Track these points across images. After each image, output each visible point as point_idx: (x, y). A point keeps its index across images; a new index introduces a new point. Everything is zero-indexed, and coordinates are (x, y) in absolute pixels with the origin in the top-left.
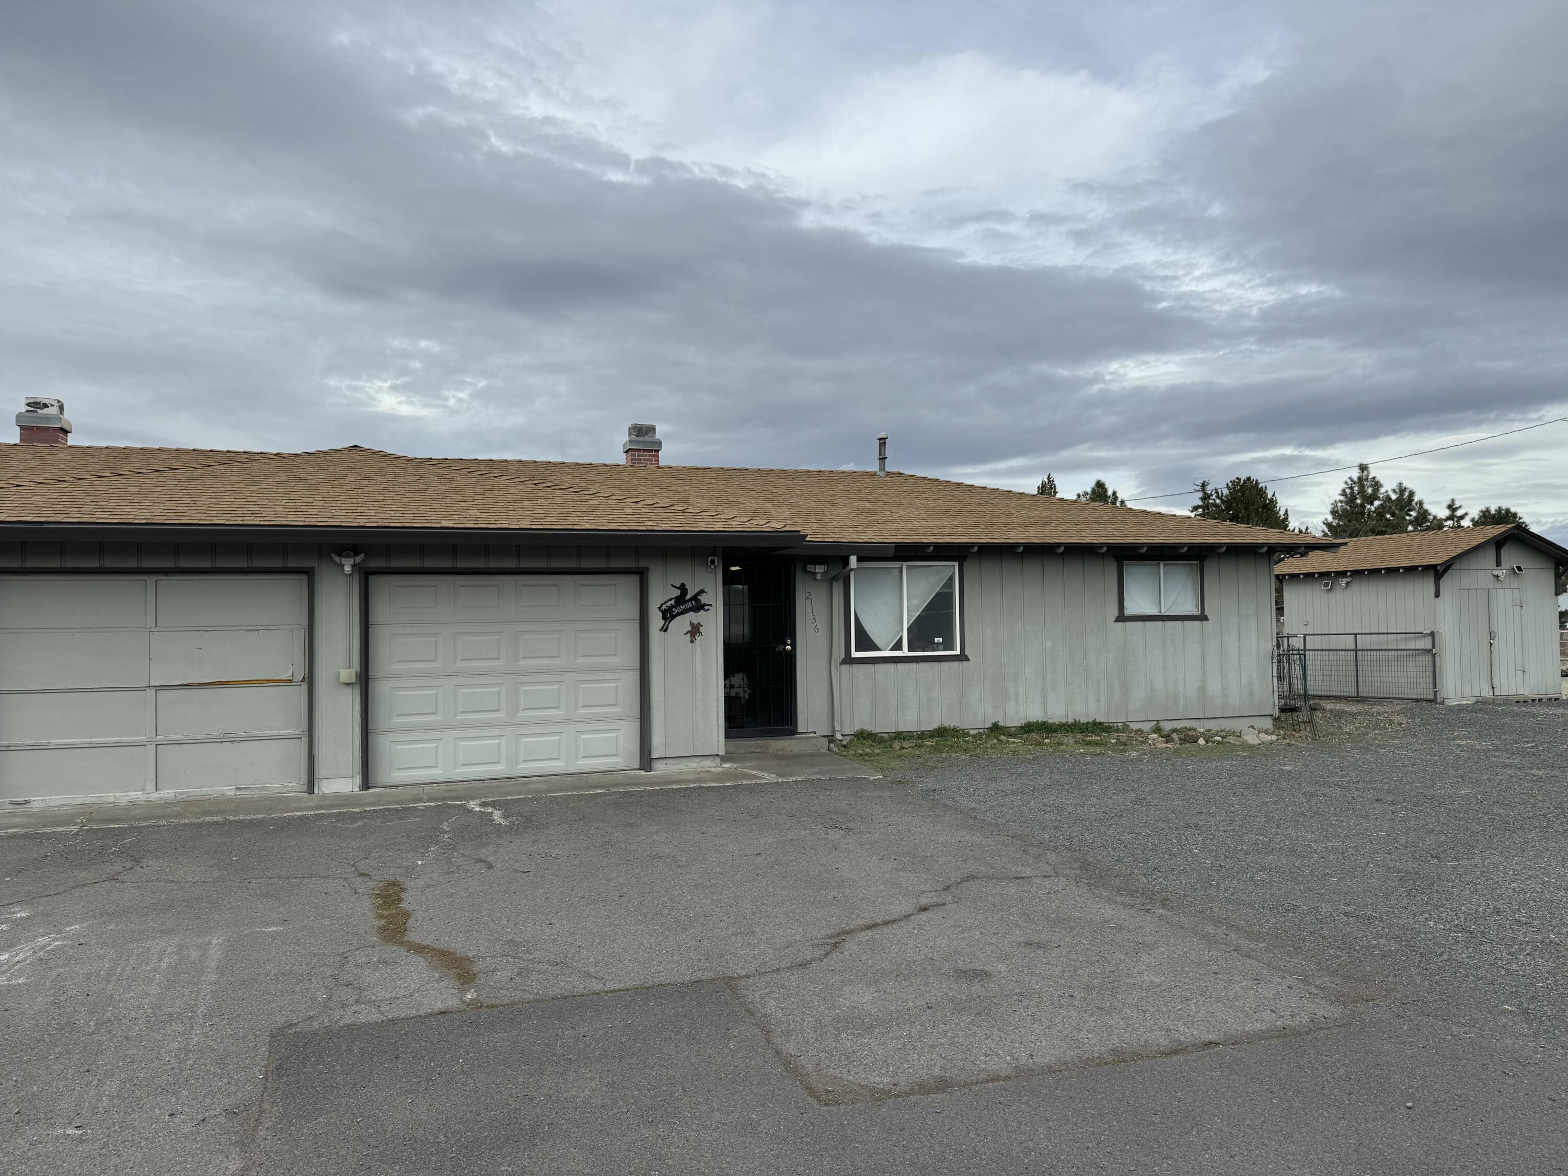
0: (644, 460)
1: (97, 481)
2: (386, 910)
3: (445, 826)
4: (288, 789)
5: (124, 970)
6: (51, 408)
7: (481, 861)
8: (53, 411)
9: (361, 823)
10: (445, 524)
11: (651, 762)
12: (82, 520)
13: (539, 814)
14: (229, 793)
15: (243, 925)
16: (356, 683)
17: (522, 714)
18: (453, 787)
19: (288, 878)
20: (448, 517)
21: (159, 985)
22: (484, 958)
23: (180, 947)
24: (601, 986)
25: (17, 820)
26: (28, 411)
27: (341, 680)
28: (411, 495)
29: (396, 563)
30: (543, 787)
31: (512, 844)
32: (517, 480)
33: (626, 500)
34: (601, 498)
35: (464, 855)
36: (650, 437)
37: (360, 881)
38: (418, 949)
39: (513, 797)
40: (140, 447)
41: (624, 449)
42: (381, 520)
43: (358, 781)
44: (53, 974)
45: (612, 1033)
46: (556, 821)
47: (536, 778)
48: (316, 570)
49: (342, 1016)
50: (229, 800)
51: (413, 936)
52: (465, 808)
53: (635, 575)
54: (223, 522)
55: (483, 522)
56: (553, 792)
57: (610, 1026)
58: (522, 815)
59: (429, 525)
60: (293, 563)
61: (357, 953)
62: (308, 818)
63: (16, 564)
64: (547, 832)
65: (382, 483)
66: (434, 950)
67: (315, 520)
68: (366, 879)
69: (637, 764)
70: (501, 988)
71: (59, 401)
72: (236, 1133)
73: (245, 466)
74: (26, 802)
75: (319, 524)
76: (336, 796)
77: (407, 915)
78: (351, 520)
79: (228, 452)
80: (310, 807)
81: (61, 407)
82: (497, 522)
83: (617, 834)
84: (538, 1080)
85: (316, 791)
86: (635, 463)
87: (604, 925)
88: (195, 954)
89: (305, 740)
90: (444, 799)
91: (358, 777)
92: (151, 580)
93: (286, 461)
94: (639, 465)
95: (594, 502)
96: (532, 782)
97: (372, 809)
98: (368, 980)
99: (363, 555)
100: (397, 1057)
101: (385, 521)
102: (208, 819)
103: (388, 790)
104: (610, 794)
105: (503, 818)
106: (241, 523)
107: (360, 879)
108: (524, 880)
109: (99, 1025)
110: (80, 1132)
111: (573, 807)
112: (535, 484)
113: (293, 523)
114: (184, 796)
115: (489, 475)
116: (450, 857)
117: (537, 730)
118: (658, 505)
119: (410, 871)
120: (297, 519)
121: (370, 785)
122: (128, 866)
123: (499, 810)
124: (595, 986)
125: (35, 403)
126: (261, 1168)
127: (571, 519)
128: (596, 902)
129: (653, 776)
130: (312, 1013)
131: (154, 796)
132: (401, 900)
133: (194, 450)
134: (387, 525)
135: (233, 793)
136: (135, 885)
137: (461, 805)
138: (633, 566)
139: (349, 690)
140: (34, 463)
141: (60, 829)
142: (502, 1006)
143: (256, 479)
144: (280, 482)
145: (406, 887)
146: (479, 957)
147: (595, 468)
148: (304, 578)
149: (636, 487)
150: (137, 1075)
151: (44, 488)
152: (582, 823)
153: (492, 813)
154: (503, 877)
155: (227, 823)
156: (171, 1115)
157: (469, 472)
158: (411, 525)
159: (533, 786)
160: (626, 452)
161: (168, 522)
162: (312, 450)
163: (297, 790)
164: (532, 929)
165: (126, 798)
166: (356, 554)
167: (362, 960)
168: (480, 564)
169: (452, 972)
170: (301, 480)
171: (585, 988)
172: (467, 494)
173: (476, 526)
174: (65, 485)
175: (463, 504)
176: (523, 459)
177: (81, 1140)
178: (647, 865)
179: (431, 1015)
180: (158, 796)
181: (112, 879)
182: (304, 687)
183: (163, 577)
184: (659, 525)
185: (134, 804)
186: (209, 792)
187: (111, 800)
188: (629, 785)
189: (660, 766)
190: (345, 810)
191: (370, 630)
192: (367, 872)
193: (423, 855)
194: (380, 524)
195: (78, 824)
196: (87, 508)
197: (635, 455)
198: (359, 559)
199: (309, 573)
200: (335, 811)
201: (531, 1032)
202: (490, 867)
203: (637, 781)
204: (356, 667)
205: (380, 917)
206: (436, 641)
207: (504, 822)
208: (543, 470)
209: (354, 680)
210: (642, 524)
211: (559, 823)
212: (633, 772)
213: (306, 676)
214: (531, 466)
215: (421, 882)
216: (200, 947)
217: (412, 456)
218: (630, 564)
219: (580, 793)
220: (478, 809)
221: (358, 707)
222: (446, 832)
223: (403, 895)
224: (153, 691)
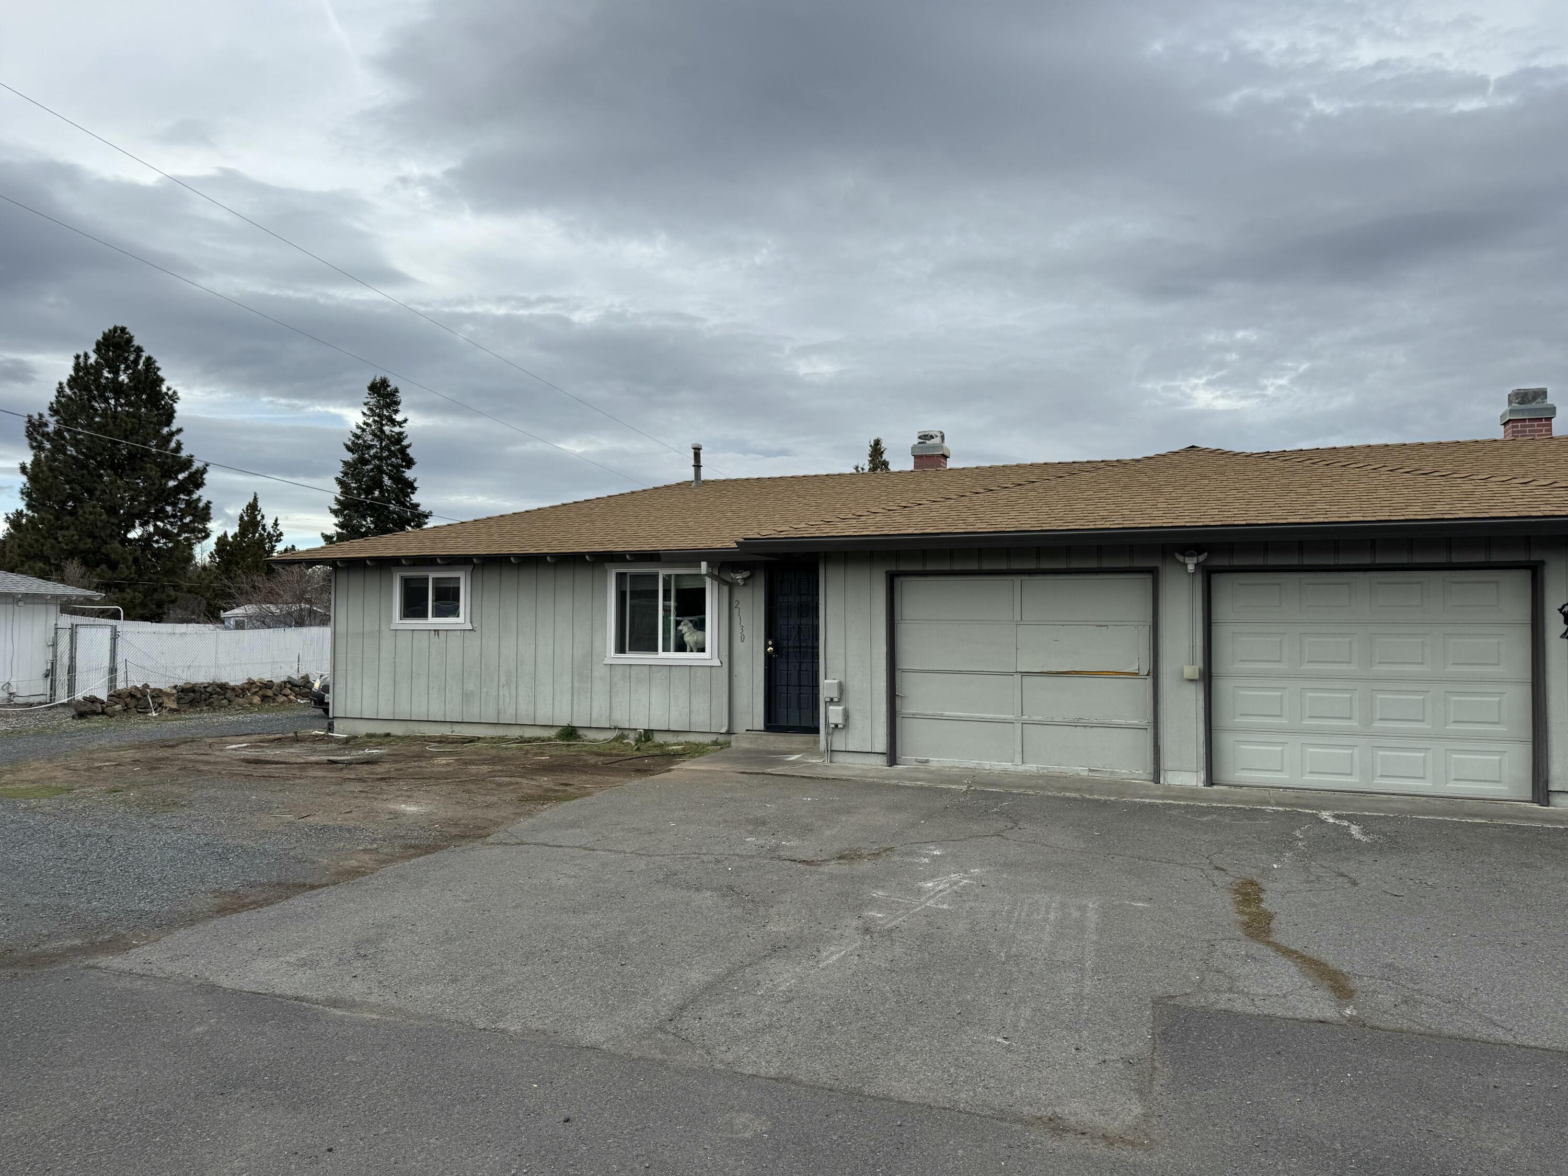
0: (1530, 431)
1: (975, 497)
2: (1247, 907)
3: (1298, 833)
4: (1135, 776)
5: (1020, 914)
6: (935, 439)
7: (1342, 875)
8: (936, 441)
9: (1209, 818)
10: (1292, 520)
11: (1549, 795)
12: (967, 531)
13: (1405, 836)
14: (1082, 773)
15: (1113, 896)
16: (1200, 679)
17: (1378, 724)
18: (1301, 794)
19: (1147, 859)
20: (1294, 513)
21: (1050, 934)
22: (1361, 977)
23: (1063, 905)
24: (1509, 1038)
25: (921, 775)
26: (919, 443)
27: (1185, 676)
28: (1253, 492)
29: (1238, 562)
30: (1407, 807)
31: (1377, 864)
32: (1369, 467)
33: (1510, 482)
34: (1477, 481)
35: (1322, 866)
36: (1539, 403)
37: (1216, 874)
38: (1287, 952)
39: (1371, 814)
40: (1002, 465)
41: (1501, 421)
42: (1225, 519)
43: (1202, 776)
44: (967, 906)
45: (1532, 1092)
46: (1428, 847)
47: (1396, 797)
48: (1160, 569)
49: (1217, 1002)
50: (1083, 780)
51: (1276, 937)
52: (1318, 818)
53: (1525, 570)
54: (1078, 527)
55: (1333, 515)
56: (1420, 814)
57: (1528, 1084)
58: (1385, 835)
59: (1275, 521)
60: (1139, 563)
61: (1224, 943)
62: (1158, 806)
63: (919, 568)
64: (1419, 857)
65: (1222, 482)
66: (1303, 956)
67: (1161, 521)
68: (1223, 873)
69: (1529, 796)
70: (1385, 1012)
71: (941, 432)
72: (1134, 1081)
73: (1092, 474)
74: (927, 761)
75: (1165, 525)
76: (1182, 789)
77: (1270, 917)
78: (1195, 520)
79: (1073, 463)
80: (1158, 795)
81: (943, 437)
82: (1349, 515)
83: (1510, 872)
84: (1443, 1119)
85: (1162, 781)
86: (1517, 436)
87: (1506, 972)
88: (1076, 914)
89: (1150, 731)
90: (1292, 805)
91: (1202, 772)
92: (1017, 579)
93: (1128, 466)
94: (1523, 438)
95: (1469, 487)
96: (1391, 800)
97: (1219, 805)
98: (1238, 971)
99: (1206, 554)
100: (1279, 1053)
101: (1229, 519)
102: (1067, 794)
103: (1232, 789)
104: (1495, 826)
105: (1362, 834)
106: (1093, 527)
107: (1216, 872)
108: (1396, 904)
109: (1009, 957)
110: (1007, 1043)
111: (1446, 834)
112: (1391, 471)
113: (1140, 526)
114: (1045, 771)
115: (1335, 464)
116: (1307, 865)
117: (1395, 743)
118: (1556, 485)
119: (1266, 872)
120: (1143, 521)
121: (1214, 782)
122: (1009, 826)
123: (1356, 824)
124: (1500, 1035)
125: (925, 436)
126: (1161, 1119)
127: (1438, 507)
128: (1492, 944)
129: (1553, 812)
130: (1188, 991)
131: (1021, 768)
132: (1261, 900)
133: (1045, 464)
134: (1232, 523)
135: (1086, 773)
136: (1016, 843)
137: (1313, 814)
138: (1523, 559)
139: (1192, 687)
140: (925, 485)
141: (954, 787)
142: (1389, 1030)
143: (1103, 486)
144: (1125, 487)
145: (1264, 888)
146: (1355, 975)
147: (1463, 446)
148: (1148, 578)
149: (1521, 465)
150: (1044, 1007)
151: (937, 505)
152: (1461, 853)
153: (1349, 826)
154: (1371, 897)
155: (1084, 800)
156: (1077, 1049)
157: (1313, 463)
158: (1255, 522)
159: (1394, 805)
160: (1505, 424)
161: (1032, 529)
162: (1151, 454)
163: (1143, 777)
164: (1414, 958)
165: (999, 767)
166: (1199, 553)
167: (1230, 951)
168: (1330, 561)
169: (1325, 983)
170: (1143, 484)
171: (1489, 1036)
172: (1312, 487)
173: (1326, 520)
174: (952, 501)
175: (1309, 498)
176: (1372, 444)
177: (1008, 1049)
178: (1556, 915)
179: (1309, 1021)
180: (1024, 768)
181: (998, 835)
182: (1150, 680)
183: (1026, 578)
184: (1562, 509)
185: (1006, 773)
186: (1066, 771)
187: (987, 768)
188: (1520, 818)
189: (1562, 801)
190: (1192, 804)
191: (1213, 628)
192: (1222, 867)
193: (1278, 860)
194: (1224, 523)
195: (965, 784)
196: (971, 520)
197: (1517, 427)
198: (1201, 558)
199: (1154, 572)
200: (1182, 803)
201: (1427, 1066)
202: (1355, 883)
203: (1530, 815)
204: (1199, 664)
205: (1243, 913)
206: (1281, 642)
207: (1364, 839)
208: (1397, 454)
209: (1197, 677)
210: (1536, 509)
211: (1432, 849)
212: (1523, 804)
213: (1151, 670)
214: (1382, 450)
215: (1280, 886)
216: (1079, 908)
217: (1249, 451)
218: (1519, 556)
219: (1454, 819)
220: (1331, 821)
221: (1201, 704)
222: (1300, 840)
223: (1263, 896)
224: (1019, 676)
